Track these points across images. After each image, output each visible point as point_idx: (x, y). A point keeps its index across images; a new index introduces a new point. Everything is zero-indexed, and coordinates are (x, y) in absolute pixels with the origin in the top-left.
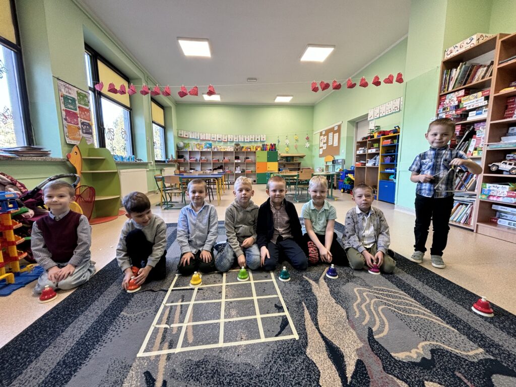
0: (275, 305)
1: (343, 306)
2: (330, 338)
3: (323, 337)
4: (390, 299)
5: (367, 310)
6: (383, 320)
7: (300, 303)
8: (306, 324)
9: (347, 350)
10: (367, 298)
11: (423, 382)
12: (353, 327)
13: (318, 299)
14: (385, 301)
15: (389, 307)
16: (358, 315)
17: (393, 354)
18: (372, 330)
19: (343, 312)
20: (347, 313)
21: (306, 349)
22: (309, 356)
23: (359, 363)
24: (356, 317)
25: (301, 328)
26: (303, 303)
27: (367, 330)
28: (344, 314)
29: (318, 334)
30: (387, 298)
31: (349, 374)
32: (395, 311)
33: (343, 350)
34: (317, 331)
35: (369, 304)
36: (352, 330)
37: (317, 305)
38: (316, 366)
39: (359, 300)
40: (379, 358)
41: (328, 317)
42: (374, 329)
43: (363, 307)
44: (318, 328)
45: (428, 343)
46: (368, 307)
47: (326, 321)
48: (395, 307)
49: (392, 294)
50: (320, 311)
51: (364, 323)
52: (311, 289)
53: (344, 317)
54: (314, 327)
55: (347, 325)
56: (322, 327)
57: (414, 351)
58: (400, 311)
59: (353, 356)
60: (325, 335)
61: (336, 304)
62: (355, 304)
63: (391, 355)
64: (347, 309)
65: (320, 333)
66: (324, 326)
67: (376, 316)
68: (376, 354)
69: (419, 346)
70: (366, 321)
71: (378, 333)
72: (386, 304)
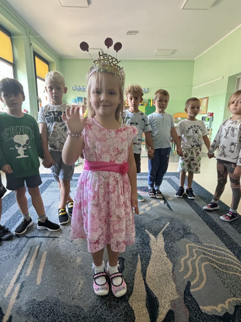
1: (172, 260)
2: (152, 289)
3: (147, 287)
4: (215, 256)
5: (192, 265)
6: (203, 275)
7: (136, 255)
8: (136, 275)
9: (163, 301)
10: (195, 254)
12: (175, 280)
13: (153, 252)
14: (210, 258)
15: (211, 264)
16: (182, 269)
17: (201, 307)
18: (190, 284)
19: (170, 265)
20: (174, 267)
21: (129, 297)
22: (130, 304)
23: (171, 313)
24: (180, 271)
25: (131, 278)
26: (139, 255)
27: (186, 283)
28: (171, 268)
29: (144, 285)
30: (213, 255)
32: (216, 268)
33: (160, 301)
34: (143, 282)
35: (195, 260)
36: (173, 283)
37: (150, 258)
38: (133, 313)
39: (187, 256)
40: (188, 310)
41: (156, 270)
42: (192, 284)
43: (189, 262)
44: (144, 279)
45: (235, 299)
46: (193, 262)
47: (153, 273)
48: (217, 264)
49: (219, 251)
50: (151, 263)
51: (185, 277)
52: (149, 242)
53: (170, 271)
54: (142, 278)
56: (148, 278)
57: (220, 305)
58: (221, 268)
59: (167, 306)
60: (149, 286)
61: (166, 258)
62: (182, 259)
63: (199, 308)
64: (174, 263)
65: (145, 284)
66: (150, 277)
67: (198, 271)
68: (187, 306)
69: (226, 302)
70: (188, 275)
71: (194, 287)
72: (210, 261)
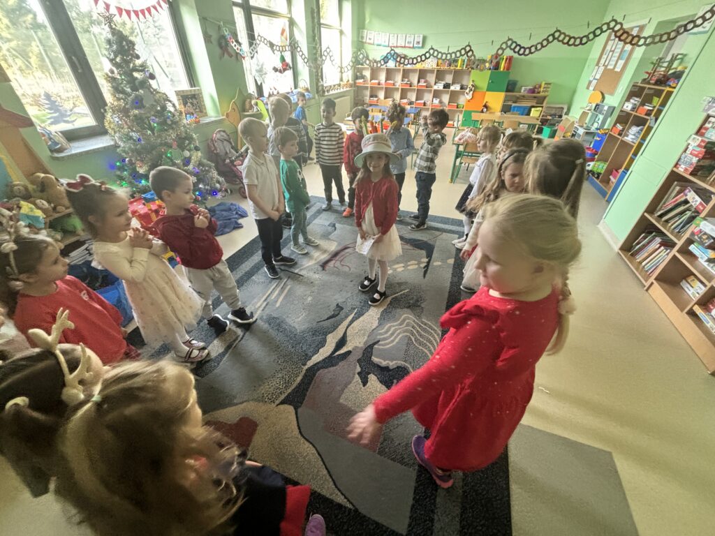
0: (338, 305)
1: (380, 322)
2: (348, 334)
3: (345, 333)
5: (393, 331)
6: (396, 340)
7: (354, 309)
9: (350, 344)
10: (405, 325)
11: (370, 373)
12: (369, 336)
13: (370, 311)
16: (383, 331)
17: (373, 357)
18: (378, 343)
19: (376, 324)
20: (377, 327)
21: (329, 334)
22: (327, 338)
23: (349, 352)
24: (380, 332)
26: (356, 310)
27: (376, 341)
28: (374, 327)
29: (344, 330)
30: (420, 330)
31: (337, 353)
32: (411, 340)
33: (348, 343)
34: (345, 328)
35: (400, 328)
36: (366, 337)
37: (363, 314)
38: (325, 343)
39: (395, 324)
40: (362, 355)
41: (361, 325)
42: (380, 343)
43: (394, 328)
44: (347, 327)
45: (403, 363)
46: (396, 330)
47: (358, 326)
48: (416, 338)
49: (430, 329)
50: (361, 319)
51: (379, 337)
53: (372, 329)
54: (346, 326)
55: (367, 334)
56: (351, 328)
57: (387, 362)
58: (416, 341)
59: (350, 347)
62: (389, 325)
63: (370, 358)
64: (380, 324)
65: (346, 330)
66: (353, 327)
67: (393, 337)
68: (364, 352)
69: (394, 362)
70: (382, 337)
71: (380, 345)
72: (413, 334)
